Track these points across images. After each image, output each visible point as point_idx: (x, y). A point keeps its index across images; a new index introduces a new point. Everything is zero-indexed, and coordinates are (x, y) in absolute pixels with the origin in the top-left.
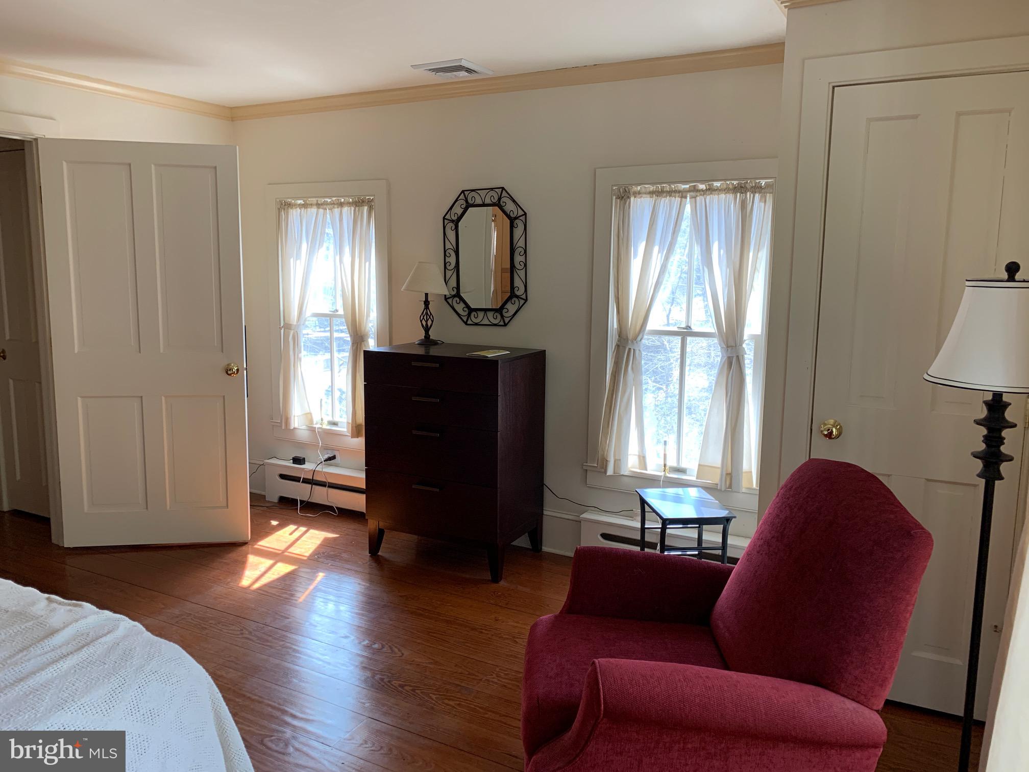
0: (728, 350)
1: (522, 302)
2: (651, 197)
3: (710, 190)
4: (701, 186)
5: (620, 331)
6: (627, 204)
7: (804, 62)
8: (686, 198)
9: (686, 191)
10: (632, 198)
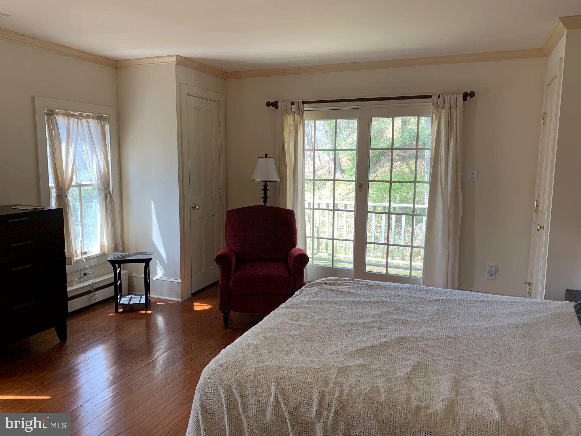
0: (105, 191)
2: (64, 116)
3: (88, 117)
4: (83, 114)
5: (59, 187)
6: (53, 118)
7: (180, 84)
8: (79, 119)
9: (78, 116)
10: (55, 115)
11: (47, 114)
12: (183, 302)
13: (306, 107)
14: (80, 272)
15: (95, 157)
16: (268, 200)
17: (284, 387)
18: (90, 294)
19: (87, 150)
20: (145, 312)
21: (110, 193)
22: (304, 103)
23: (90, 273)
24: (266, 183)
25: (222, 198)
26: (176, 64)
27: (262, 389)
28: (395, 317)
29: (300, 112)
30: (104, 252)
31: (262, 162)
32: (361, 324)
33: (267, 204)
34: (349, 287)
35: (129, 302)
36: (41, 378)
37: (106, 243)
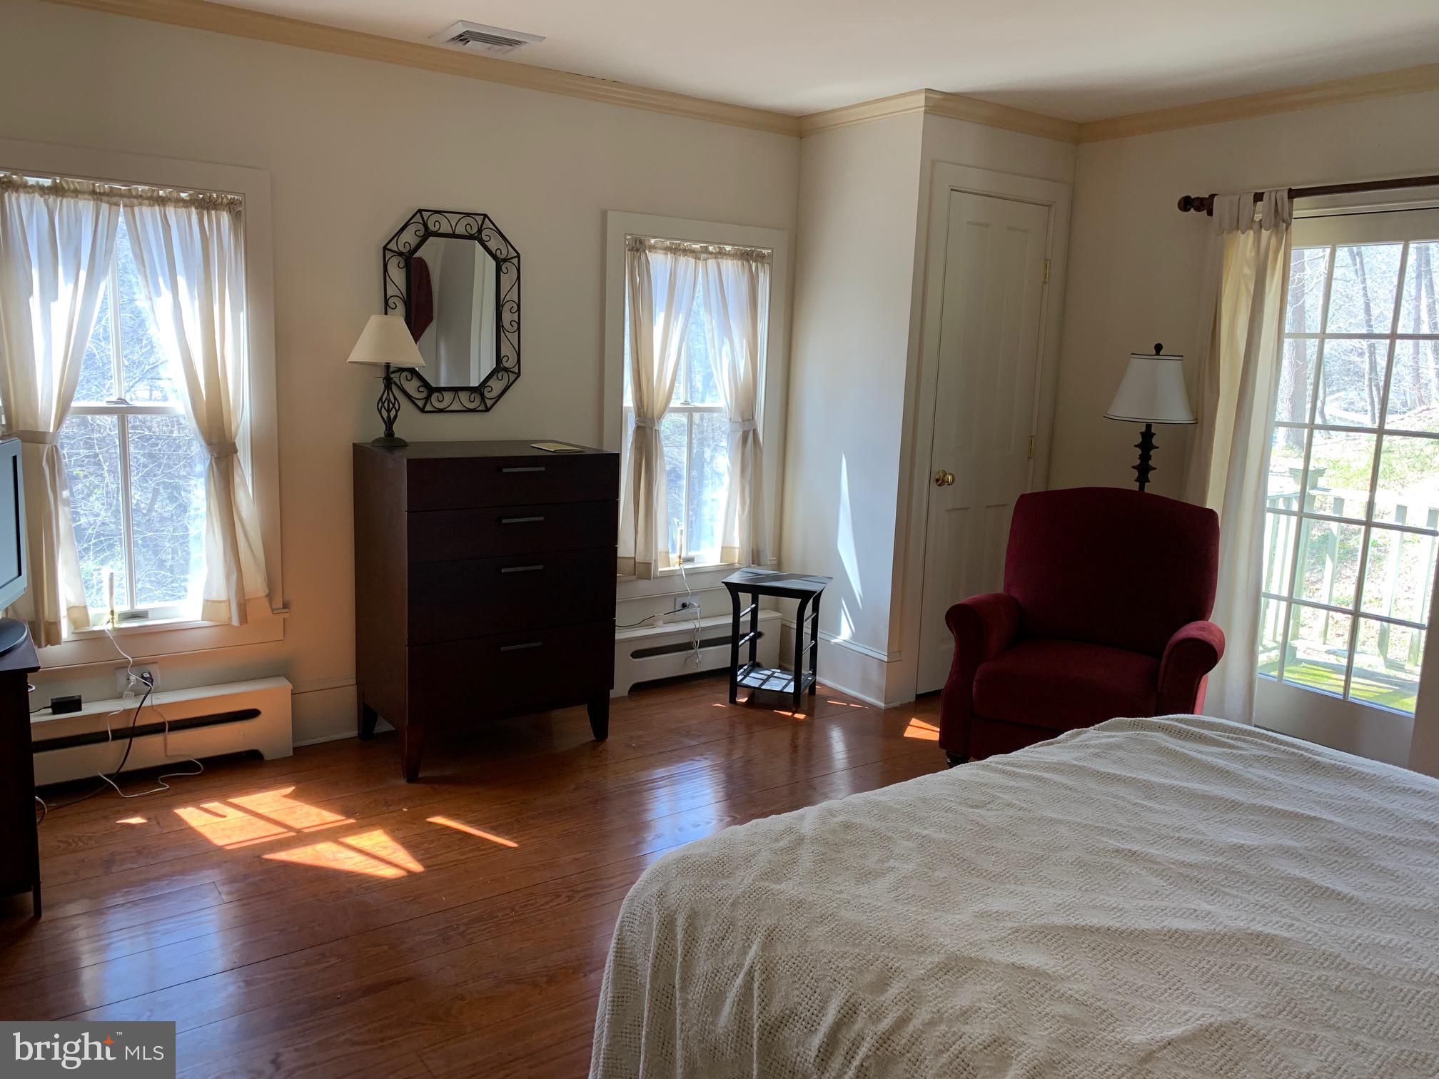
0: (744, 424)
1: (512, 377)
2: (666, 254)
3: (721, 254)
4: (711, 248)
5: (642, 410)
6: (643, 259)
7: (934, 163)
8: (699, 259)
9: (699, 252)
10: (647, 252)
11: (631, 250)
12: (888, 710)
13: (1302, 207)
14: (675, 599)
15: (726, 348)
16: (1151, 475)
17: (777, 958)
18: (690, 651)
19: (712, 329)
20: (790, 714)
21: (755, 431)
22: (1293, 194)
23: (695, 604)
24: (1149, 426)
25: (1032, 461)
26: (926, 112)
27: (731, 944)
28: (1297, 872)
29: (1281, 221)
30: (732, 564)
31: (1139, 367)
32: (1158, 863)
33: (1149, 489)
34: (1229, 751)
35: (762, 684)
36: (523, 803)
37: (737, 544)
